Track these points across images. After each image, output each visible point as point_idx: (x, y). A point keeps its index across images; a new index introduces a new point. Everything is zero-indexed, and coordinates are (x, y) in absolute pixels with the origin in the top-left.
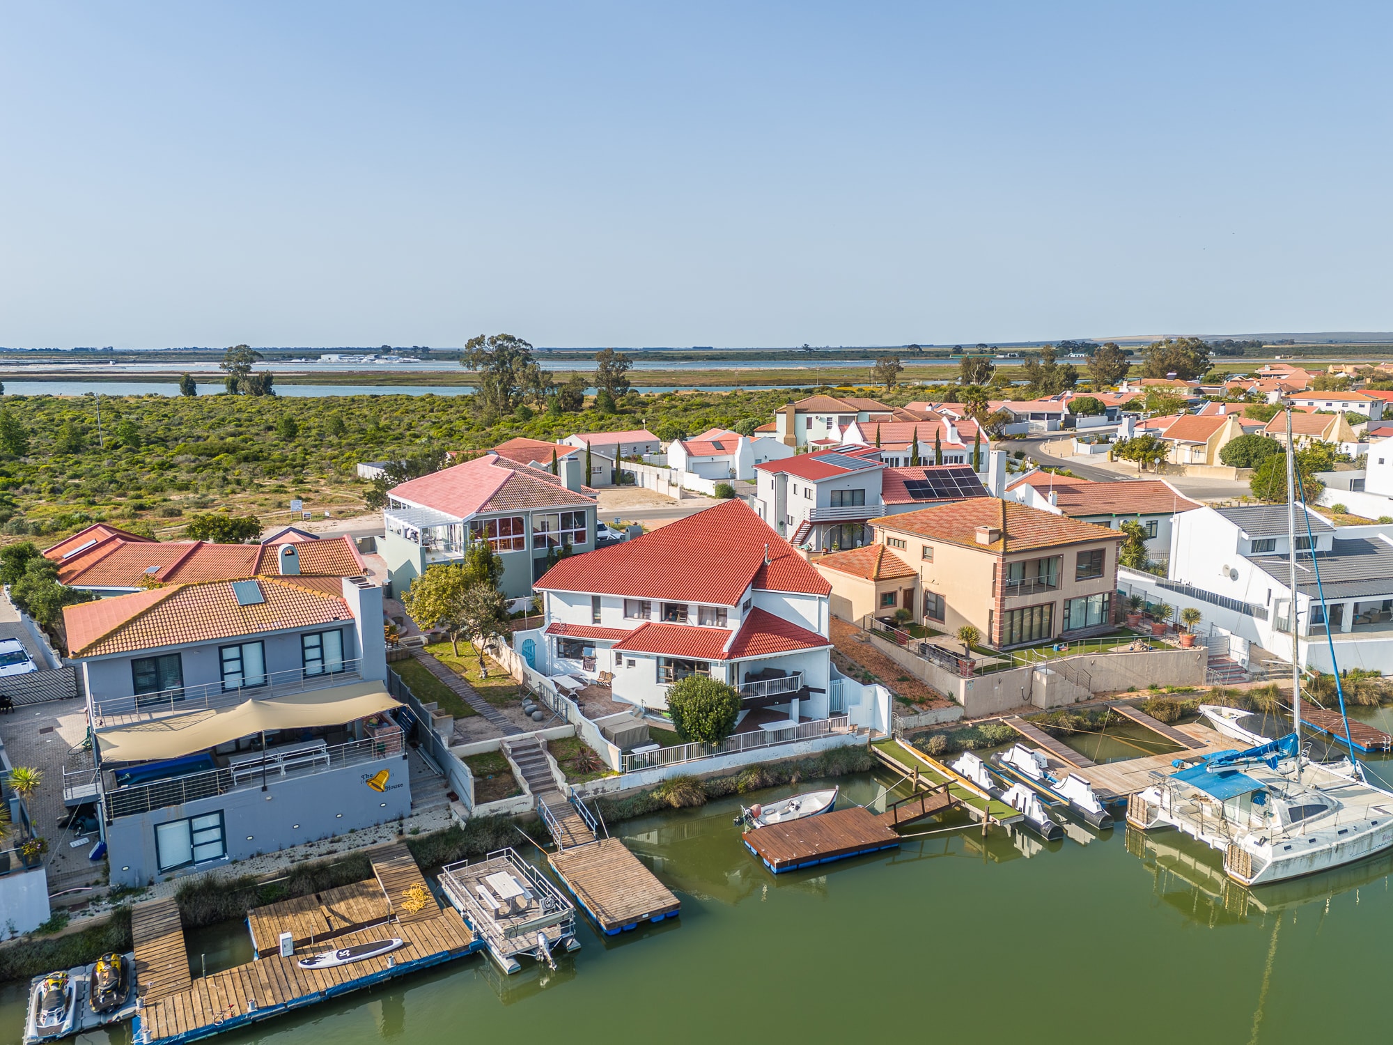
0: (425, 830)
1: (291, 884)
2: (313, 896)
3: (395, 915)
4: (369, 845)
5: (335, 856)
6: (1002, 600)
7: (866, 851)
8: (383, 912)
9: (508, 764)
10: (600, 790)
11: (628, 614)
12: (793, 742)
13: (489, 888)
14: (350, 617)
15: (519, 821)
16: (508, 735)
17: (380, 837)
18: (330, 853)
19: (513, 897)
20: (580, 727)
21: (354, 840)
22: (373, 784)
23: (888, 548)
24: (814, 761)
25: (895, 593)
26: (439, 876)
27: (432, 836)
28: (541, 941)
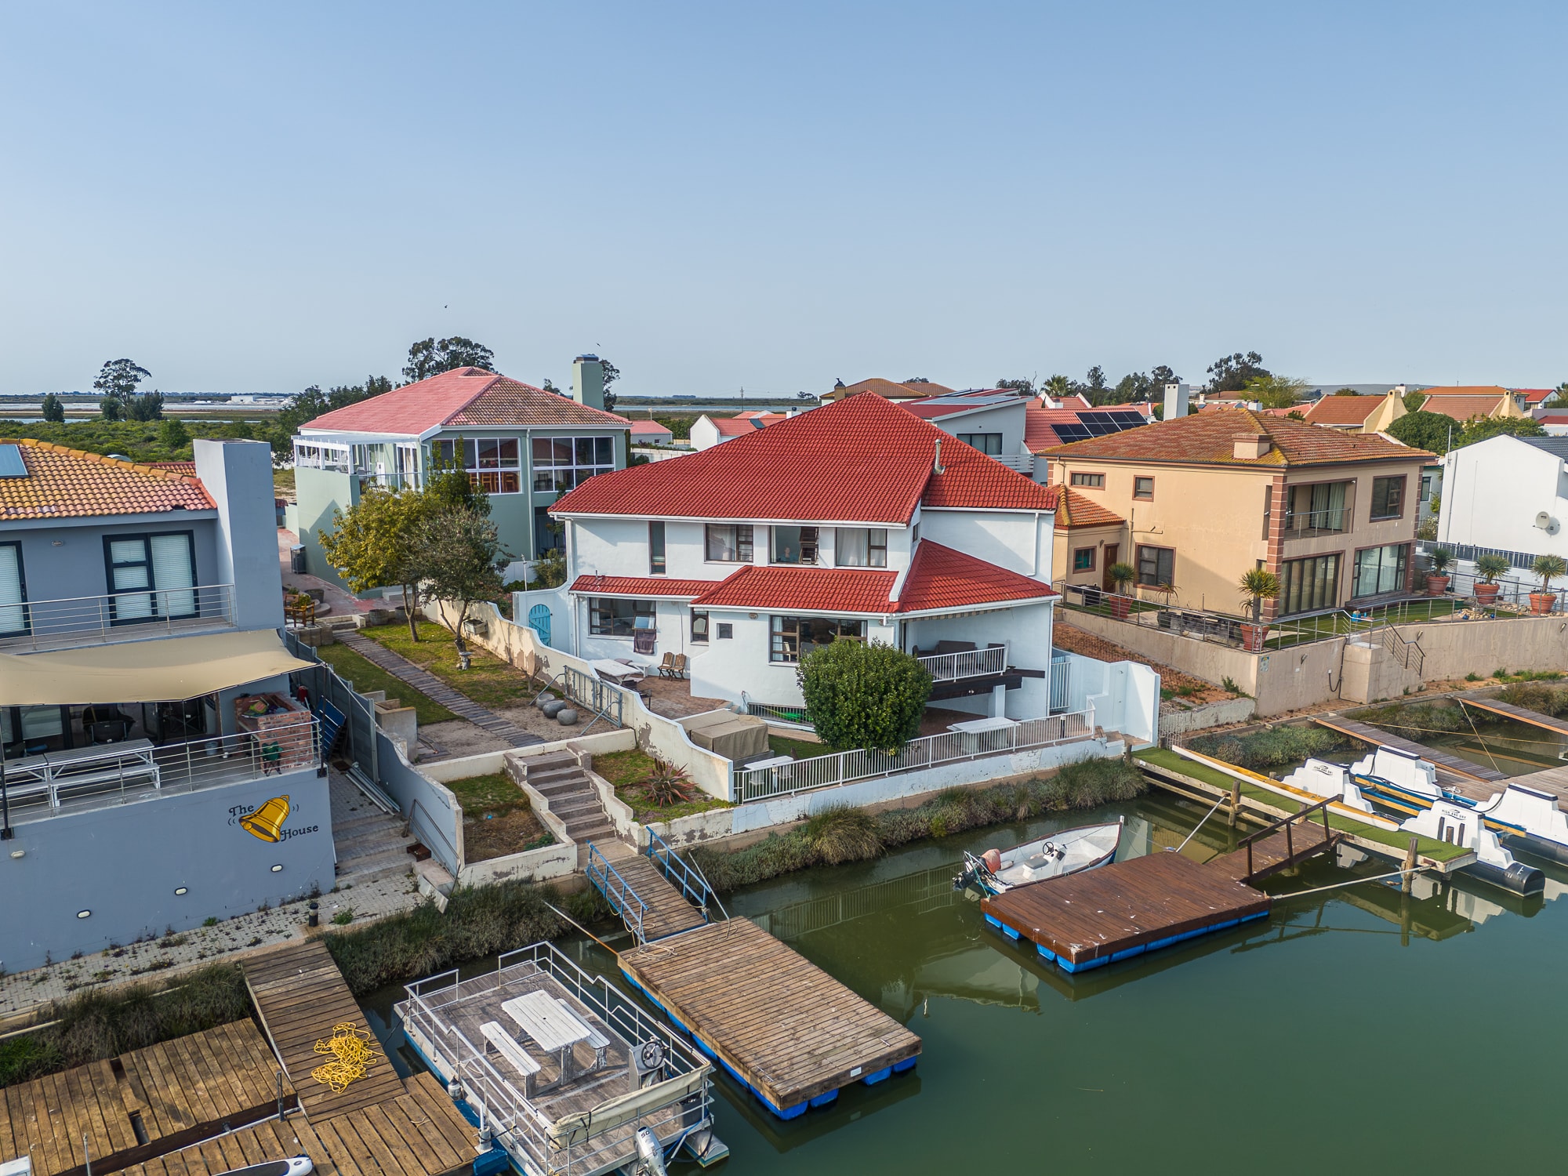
0: (363, 915)
1: (63, 1034)
2: (105, 1065)
3: (295, 1097)
4: (245, 949)
5: (169, 973)
6: (1280, 543)
7: (1219, 926)
8: (266, 1091)
9: (520, 793)
10: (697, 834)
11: (712, 555)
12: (1011, 752)
13: (509, 1025)
14: (207, 506)
15: (551, 892)
16: (518, 746)
17: (270, 932)
18: (155, 967)
19: (567, 1047)
20: (646, 731)
21: (213, 940)
22: (255, 826)
23: (1073, 489)
24: (1046, 782)
25: (1093, 549)
26: (397, 1008)
27: (378, 926)
28: (647, 1147)
